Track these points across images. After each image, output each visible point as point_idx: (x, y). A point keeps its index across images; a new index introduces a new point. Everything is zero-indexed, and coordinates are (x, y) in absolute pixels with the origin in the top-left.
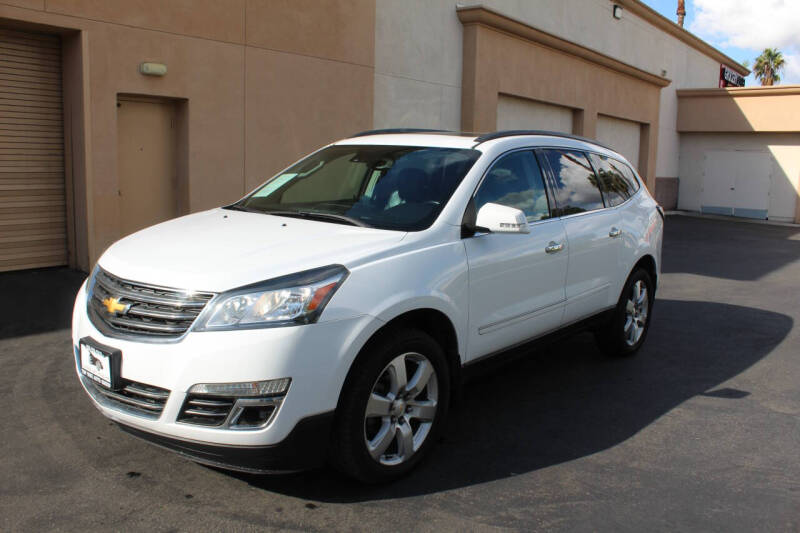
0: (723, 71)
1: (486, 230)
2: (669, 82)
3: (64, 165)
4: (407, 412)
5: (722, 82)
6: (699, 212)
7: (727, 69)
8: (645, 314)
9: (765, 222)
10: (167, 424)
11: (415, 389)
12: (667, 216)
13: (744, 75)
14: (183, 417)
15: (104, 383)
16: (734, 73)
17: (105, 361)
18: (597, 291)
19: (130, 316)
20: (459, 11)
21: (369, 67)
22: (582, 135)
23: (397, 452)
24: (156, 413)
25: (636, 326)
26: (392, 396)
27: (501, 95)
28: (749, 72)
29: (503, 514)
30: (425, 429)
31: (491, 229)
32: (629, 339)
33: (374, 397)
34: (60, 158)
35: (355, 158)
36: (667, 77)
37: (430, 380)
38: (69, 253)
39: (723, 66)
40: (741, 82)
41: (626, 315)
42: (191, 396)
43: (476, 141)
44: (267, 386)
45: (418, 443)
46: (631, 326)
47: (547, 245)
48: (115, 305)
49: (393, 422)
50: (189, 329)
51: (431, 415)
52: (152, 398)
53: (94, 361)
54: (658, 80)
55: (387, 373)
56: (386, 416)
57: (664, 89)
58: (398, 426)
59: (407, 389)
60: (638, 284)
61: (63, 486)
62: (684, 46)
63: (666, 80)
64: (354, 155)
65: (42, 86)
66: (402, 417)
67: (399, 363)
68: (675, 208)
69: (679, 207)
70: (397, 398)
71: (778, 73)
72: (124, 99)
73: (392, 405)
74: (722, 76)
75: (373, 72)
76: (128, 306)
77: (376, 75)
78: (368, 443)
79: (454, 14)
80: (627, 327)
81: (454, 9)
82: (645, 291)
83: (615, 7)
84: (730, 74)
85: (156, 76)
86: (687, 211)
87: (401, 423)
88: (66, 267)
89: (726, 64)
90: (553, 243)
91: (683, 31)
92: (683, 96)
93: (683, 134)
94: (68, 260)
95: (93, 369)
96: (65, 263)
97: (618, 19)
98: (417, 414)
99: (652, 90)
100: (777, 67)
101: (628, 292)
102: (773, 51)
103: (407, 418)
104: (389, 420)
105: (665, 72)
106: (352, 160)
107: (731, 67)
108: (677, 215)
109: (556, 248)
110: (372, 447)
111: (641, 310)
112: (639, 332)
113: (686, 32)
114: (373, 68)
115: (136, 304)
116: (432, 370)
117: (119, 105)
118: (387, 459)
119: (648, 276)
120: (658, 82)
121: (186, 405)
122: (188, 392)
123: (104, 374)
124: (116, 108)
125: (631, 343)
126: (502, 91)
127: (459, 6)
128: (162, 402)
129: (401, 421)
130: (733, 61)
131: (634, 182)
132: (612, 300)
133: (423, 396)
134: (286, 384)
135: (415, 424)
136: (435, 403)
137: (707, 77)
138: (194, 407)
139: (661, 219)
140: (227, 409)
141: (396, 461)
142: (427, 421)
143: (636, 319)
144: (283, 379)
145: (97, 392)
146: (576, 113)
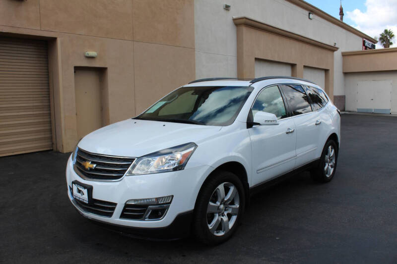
0: (364, 42)
1: (259, 124)
2: (337, 48)
3: (49, 102)
4: (225, 210)
5: (364, 47)
6: (356, 112)
7: (366, 41)
8: (334, 161)
9: (390, 115)
10: (115, 219)
11: (229, 200)
12: (342, 114)
13: (375, 43)
14: (123, 216)
15: (85, 201)
16: (370, 42)
17: (85, 191)
18: (310, 151)
19: (96, 170)
20: (234, 20)
21: (193, 49)
22: (296, 76)
23: (221, 230)
24: (110, 215)
25: (330, 168)
26: (218, 203)
27: (257, 59)
28: (377, 42)
29: (275, 256)
30: (234, 218)
31: (260, 123)
32: (327, 174)
33: (211, 203)
34: (47, 98)
35: (194, 93)
36: (337, 46)
37: (235, 196)
38: (53, 143)
39: (364, 39)
40: (374, 47)
41: (325, 162)
42: (126, 206)
43: (250, 82)
44: (162, 199)
45: (231, 225)
46: (328, 168)
47: (286, 130)
48: (89, 165)
49: (219, 215)
50: (125, 175)
51: (237, 212)
52: (107, 208)
53: (79, 191)
54: (332, 48)
55: (216, 192)
56: (216, 213)
57: (335, 52)
58: (222, 217)
59: (225, 199)
60: (330, 147)
61: (68, 251)
62: (344, 31)
63: (336, 48)
64: (193, 91)
65: (39, 65)
66: (223, 213)
67: (221, 187)
68: (344, 110)
69: (346, 110)
70: (221, 204)
71: (391, 41)
72: (77, 69)
73: (219, 207)
74: (364, 44)
75: (195, 51)
76: (95, 165)
77: (196, 52)
78: (209, 225)
79: (232, 21)
80: (326, 168)
81: (232, 19)
82: (333, 150)
83: (309, 14)
84: (368, 43)
85: (92, 58)
86: (350, 111)
87: (223, 216)
88: (52, 150)
89: (365, 38)
90: (289, 129)
91: (343, 23)
92: (344, 55)
93: (346, 74)
94: (52, 147)
95: (79, 195)
96: (51, 149)
97: (311, 19)
98: (230, 211)
99: (330, 53)
100: (391, 38)
101: (325, 151)
102: (388, 30)
103: (226, 213)
104: (218, 215)
105: (335, 44)
106: (192, 94)
107: (368, 40)
108: (345, 114)
109: (291, 131)
110: (210, 227)
111: (332, 160)
112: (332, 170)
113: (345, 24)
114: (194, 49)
115: (98, 164)
116: (237, 191)
117: (75, 72)
118: (217, 233)
119: (335, 143)
120: (332, 49)
121: (124, 210)
122: (125, 204)
123: (85, 197)
124: (74, 73)
125: (328, 176)
126: (257, 57)
127: (234, 17)
128: (113, 209)
129: (223, 215)
130: (369, 37)
131: (325, 98)
132: (318, 155)
133: (232, 203)
134: (170, 199)
135: (229, 216)
136: (238, 206)
137: (356, 45)
138: (128, 211)
139: (339, 116)
140: (144, 211)
141: (221, 234)
142: (235, 215)
143: (330, 164)
144: (170, 196)
145: (81, 206)
146: (293, 66)
